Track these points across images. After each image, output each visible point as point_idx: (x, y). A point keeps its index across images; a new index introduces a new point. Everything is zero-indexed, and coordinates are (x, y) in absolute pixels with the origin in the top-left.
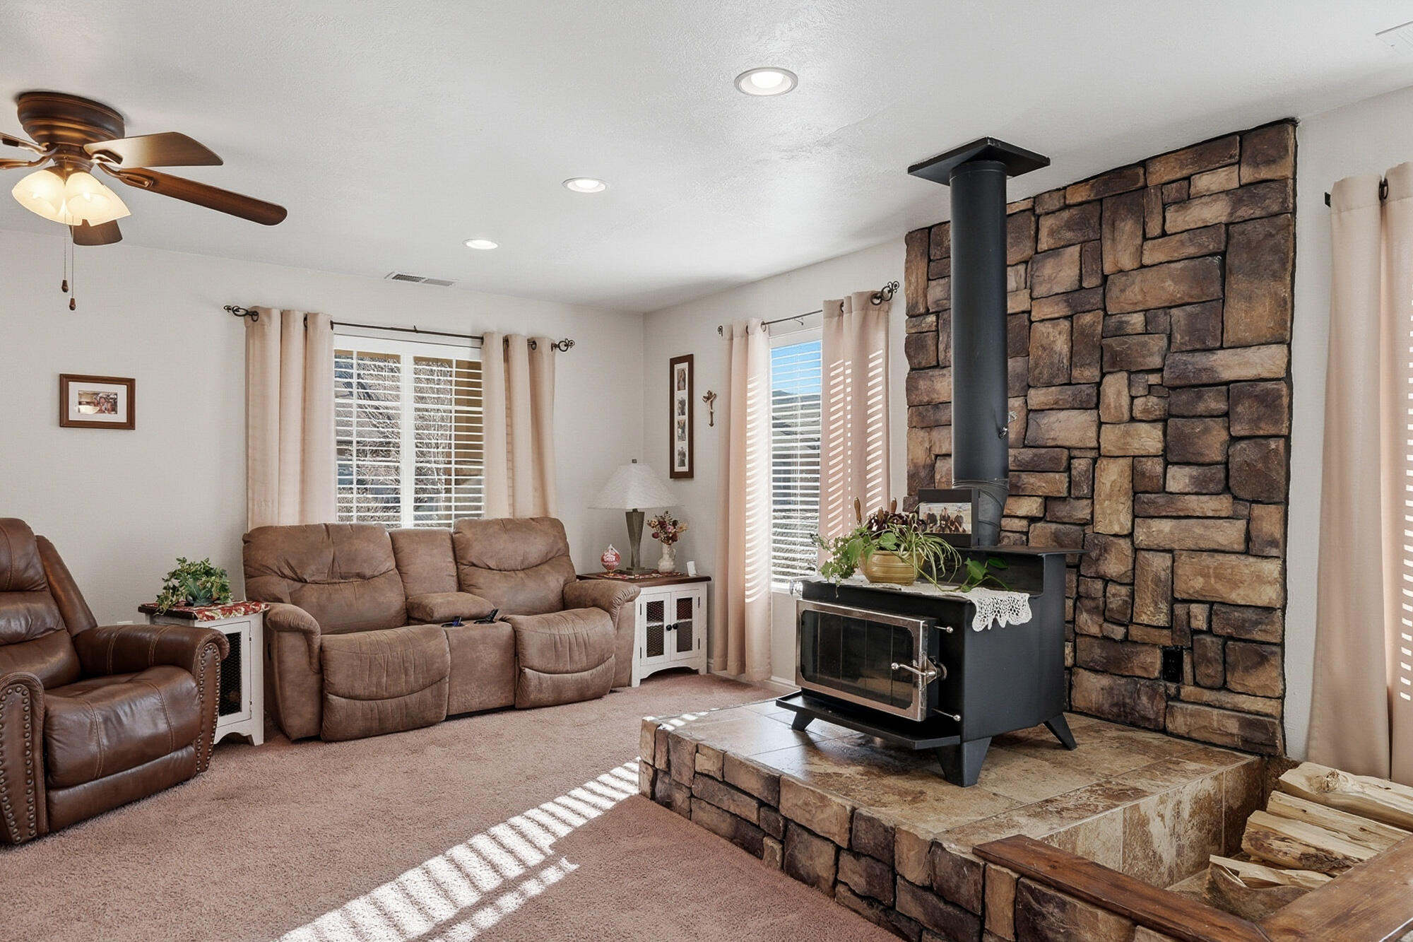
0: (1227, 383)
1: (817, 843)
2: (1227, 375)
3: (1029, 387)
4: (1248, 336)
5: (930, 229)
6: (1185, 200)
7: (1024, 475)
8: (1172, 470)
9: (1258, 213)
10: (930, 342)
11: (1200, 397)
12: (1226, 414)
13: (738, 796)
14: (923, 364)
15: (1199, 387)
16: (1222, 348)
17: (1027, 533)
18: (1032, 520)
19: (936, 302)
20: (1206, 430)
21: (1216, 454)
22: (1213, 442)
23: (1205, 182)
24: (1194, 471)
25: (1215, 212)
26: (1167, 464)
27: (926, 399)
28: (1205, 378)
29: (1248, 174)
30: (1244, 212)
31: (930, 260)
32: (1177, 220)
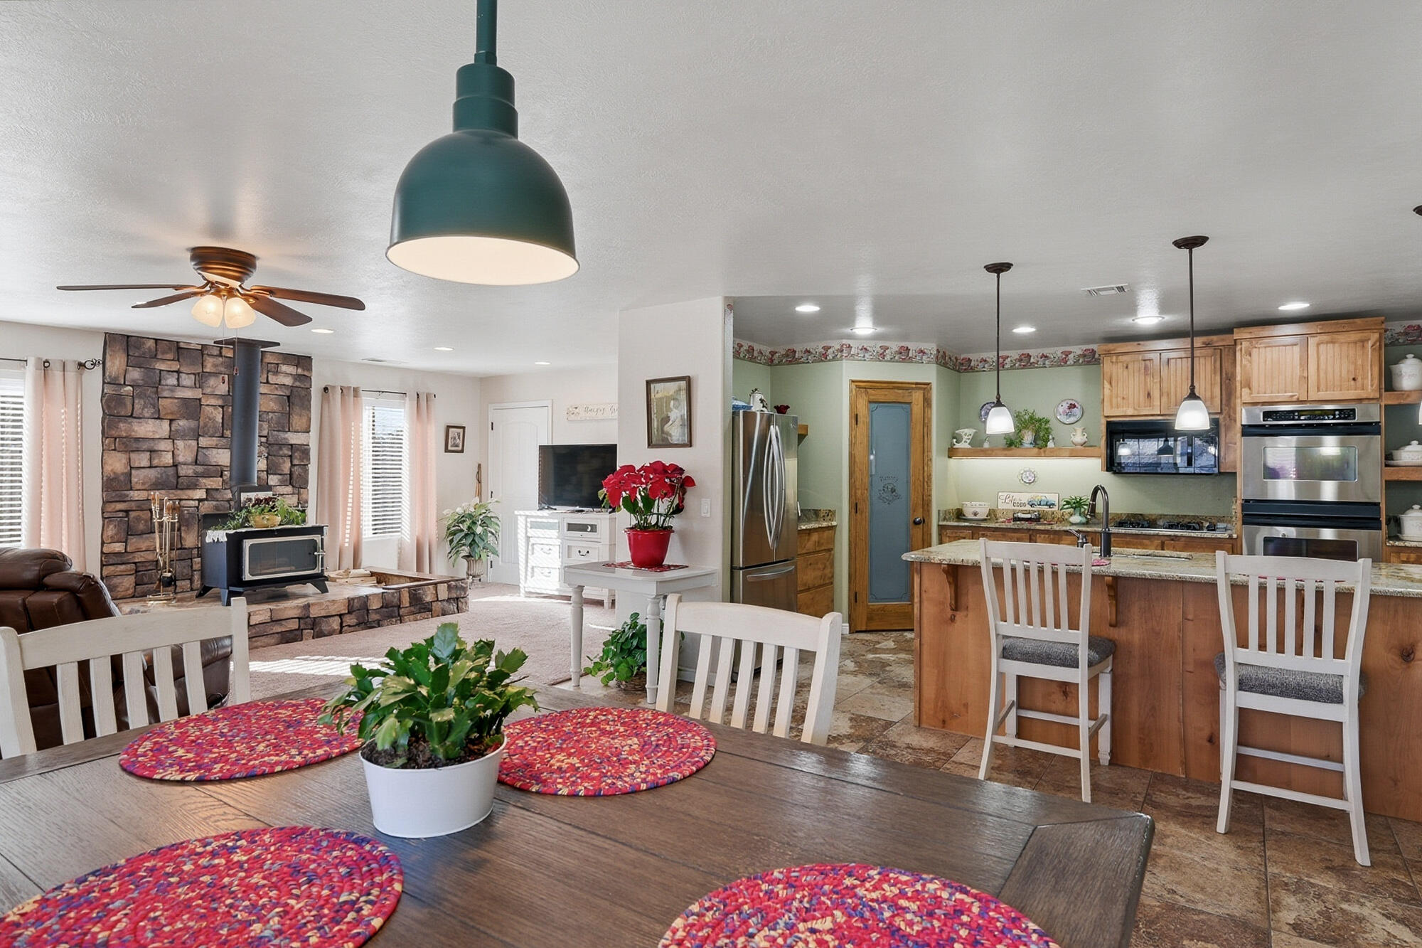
0: (291, 445)
1: (331, 619)
2: (292, 442)
3: (200, 435)
4: (299, 429)
5: (128, 336)
6: (277, 373)
7: (200, 479)
8: (270, 477)
9: (302, 386)
10: (128, 402)
11: (281, 449)
12: (291, 456)
13: (283, 622)
14: (123, 413)
15: (281, 445)
16: (289, 431)
17: (197, 507)
18: (200, 500)
19: (133, 381)
20: (284, 462)
21: (287, 471)
22: (286, 467)
23: (284, 368)
24: (279, 477)
25: (288, 381)
26: (268, 474)
27: (124, 435)
28: (284, 442)
29: (300, 371)
30: (297, 384)
31: (128, 355)
32: (272, 379)
